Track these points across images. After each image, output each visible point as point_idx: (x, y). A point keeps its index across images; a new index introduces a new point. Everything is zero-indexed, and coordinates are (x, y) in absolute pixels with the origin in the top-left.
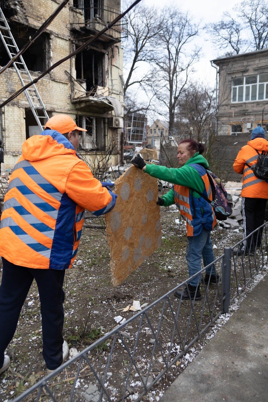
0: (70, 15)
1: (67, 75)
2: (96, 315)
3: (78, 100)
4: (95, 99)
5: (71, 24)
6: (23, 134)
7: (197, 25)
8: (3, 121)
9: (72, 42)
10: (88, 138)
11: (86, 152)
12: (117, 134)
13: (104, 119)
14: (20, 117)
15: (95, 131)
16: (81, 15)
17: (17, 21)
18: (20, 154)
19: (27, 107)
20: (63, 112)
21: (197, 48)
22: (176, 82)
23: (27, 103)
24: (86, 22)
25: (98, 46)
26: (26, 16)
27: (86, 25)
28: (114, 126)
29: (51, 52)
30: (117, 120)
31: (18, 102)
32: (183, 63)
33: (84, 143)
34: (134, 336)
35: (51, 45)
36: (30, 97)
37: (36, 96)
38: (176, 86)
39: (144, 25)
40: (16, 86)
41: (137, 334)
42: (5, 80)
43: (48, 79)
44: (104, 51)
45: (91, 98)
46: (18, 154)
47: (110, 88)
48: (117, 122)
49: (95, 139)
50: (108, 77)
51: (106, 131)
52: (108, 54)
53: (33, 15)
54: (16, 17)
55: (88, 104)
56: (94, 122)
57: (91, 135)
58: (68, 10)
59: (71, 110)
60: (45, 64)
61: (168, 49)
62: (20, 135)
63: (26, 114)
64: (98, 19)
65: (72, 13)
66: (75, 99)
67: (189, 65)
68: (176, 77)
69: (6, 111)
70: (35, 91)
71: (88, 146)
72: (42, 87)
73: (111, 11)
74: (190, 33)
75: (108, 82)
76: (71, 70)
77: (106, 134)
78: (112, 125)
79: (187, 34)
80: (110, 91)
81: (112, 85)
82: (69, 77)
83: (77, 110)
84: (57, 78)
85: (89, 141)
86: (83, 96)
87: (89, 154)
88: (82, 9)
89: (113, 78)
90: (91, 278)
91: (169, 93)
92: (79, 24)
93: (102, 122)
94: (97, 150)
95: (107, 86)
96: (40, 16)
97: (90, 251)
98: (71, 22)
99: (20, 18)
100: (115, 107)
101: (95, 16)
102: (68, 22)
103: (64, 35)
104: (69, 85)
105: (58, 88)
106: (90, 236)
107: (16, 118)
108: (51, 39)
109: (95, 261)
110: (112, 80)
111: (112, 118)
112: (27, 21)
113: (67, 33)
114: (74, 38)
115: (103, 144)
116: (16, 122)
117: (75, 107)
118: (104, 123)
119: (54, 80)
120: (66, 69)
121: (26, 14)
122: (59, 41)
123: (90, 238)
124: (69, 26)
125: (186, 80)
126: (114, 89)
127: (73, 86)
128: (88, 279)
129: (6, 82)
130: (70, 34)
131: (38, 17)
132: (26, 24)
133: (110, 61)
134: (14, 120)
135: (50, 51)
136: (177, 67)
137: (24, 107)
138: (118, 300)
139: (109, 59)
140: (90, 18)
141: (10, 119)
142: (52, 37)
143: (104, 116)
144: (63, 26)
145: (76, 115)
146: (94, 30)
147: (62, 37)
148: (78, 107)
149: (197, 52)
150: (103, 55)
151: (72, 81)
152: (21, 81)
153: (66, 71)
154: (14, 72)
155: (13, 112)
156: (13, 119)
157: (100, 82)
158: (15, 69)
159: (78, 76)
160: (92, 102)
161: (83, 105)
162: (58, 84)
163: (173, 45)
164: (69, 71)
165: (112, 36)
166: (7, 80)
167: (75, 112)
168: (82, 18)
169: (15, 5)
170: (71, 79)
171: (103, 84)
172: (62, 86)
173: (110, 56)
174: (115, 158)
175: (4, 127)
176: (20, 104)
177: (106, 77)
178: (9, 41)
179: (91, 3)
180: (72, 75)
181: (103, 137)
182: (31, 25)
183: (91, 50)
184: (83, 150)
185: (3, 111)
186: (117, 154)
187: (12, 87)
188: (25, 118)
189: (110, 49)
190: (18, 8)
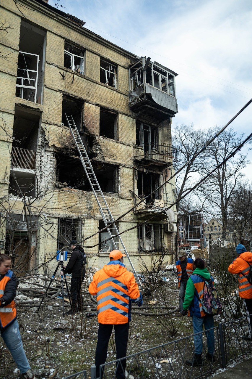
0: (133, 151)
1: (131, 193)
2: (144, 363)
3: (139, 212)
4: (153, 210)
5: (134, 157)
6: (96, 240)
7: (239, 139)
8: (83, 230)
9: (135, 169)
10: (148, 241)
11: (146, 253)
12: (172, 237)
13: (161, 225)
14: (95, 227)
15: (153, 235)
16: (142, 150)
17: (97, 160)
18: (93, 256)
19: (101, 219)
20: (128, 221)
21: (242, 156)
22: (225, 185)
23: (101, 216)
24: (145, 154)
25: (155, 170)
26: (103, 156)
27: (145, 157)
28: (169, 230)
29: (120, 178)
30: (171, 225)
31: (94, 216)
32: (230, 170)
33: (144, 246)
34: (165, 375)
35: (120, 173)
36: (104, 214)
37: (108, 213)
38: (226, 189)
39: (193, 145)
40: (94, 204)
41: (167, 374)
42: (86, 200)
43: (117, 197)
44: (159, 172)
45: (149, 210)
46: (92, 256)
47: (165, 200)
48: (171, 227)
49: (153, 242)
50: (163, 192)
51: (163, 235)
52: (163, 175)
53: (108, 155)
54: (96, 157)
55: (147, 214)
56: (153, 228)
57: (150, 239)
58: (132, 148)
59: (134, 219)
60: (115, 187)
61: (216, 159)
62: (94, 241)
63: (99, 224)
64: (154, 151)
65: (135, 150)
66: (137, 211)
67: (236, 171)
68: (226, 182)
69: (85, 223)
70: (107, 210)
71: (147, 248)
72: (112, 203)
73: (164, 146)
74: (235, 146)
75: (164, 196)
76: (134, 189)
77: (163, 237)
78: (168, 230)
79: (232, 146)
80: (165, 202)
81: (167, 198)
82: (133, 195)
83: (139, 219)
84: (123, 196)
85: (148, 244)
86: (143, 208)
87: (148, 254)
88: (143, 146)
89: (167, 192)
90: (143, 345)
91: (220, 196)
92: (140, 156)
93: (159, 228)
94: (155, 251)
95: (163, 199)
96: (113, 155)
97: (144, 330)
98: (134, 155)
99: (99, 158)
100: (169, 215)
101: (152, 149)
102: (132, 156)
103: (129, 165)
104: (133, 200)
105: (124, 203)
106: (145, 321)
107: (92, 227)
108: (119, 169)
109: (147, 336)
110: (166, 194)
111: (167, 224)
112: (104, 159)
113: (131, 163)
114: (137, 166)
115: (160, 246)
116: (92, 230)
117: (137, 217)
118: (161, 228)
119: (121, 198)
120: (130, 189)
121: (103, 155)
122: (125, 169)
123: (145, 322)
124: (133, 158)
125: (234, 184)
126: (168, 200)
127: (135, 201)
128: (141, 346)
129: (87, 202)
130: (134, 164)
131: (111, 155)
132: (103, 161)
133: (164, 179)
134: (91, 230)
135: (118, 177)
136: (226, 173)
137: (98, 219)
138: (158, 357)
139: (163, 178)
140: (148, 151)
141: (87, 229)
142: (121, 167)
143: (161, 222)
144: (129, 159)
145: (138, 223)
146: (151, 160)
147: (128, 167)
148: (139, 217)
149: (242, 160)
150: (159, 175)
151: (135, 198)
152: (97, 200)
153: (130, 190)
154: (93, 194)
155: (90, 223)
156: (89, 229)
157: (157, 196)
158: (94, 192)
159: (140, 193)
160: (150, 213)
161: (143, 215)
162: (124, 200)
163: (220, 155)
164: (132, 190)
165: (165, 162)
166: (87, 201)
167: (137, 221)
168: (142, 152)
169: (97, 150)
170: (134, 195)
171: (159, 198)
172: (127, 201)
173: (164, 176)
174: (171, 258)
175: (83, 235)
176: (95, 217)
177: (162, 192)
178: (92, 176)
179: (149, 142)
180: (134, 193)
181: (160, 240)
182: (106, 162)
183: (149, 173)
184: (143, 251)
185: (83, 223)
186: (172, 254)
187: (91, 205)
188: (98, 228)
189: (164, 171)
190: (98, 152)
